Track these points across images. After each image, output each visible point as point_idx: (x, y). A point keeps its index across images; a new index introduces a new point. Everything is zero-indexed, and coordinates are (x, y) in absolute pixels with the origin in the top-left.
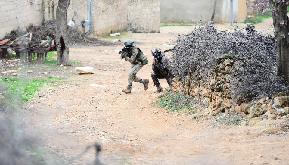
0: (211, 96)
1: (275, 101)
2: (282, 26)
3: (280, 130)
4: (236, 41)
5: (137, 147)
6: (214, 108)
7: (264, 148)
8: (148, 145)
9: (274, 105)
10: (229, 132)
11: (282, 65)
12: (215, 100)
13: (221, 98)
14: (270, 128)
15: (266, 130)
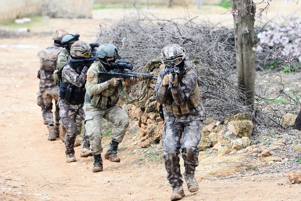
0: (141, 118)
1: (229, 128)
2: (244, 16)
3: (234, 172)
4: (179, 37)
5: (21, 197)
6: (144, 136)
7: (206, 199)
8: (39, 194)
9: (228, 133)
10: (159, 174)
11: (245, 73)
12: (145, 124)
13: (154, 121)
14: (219, 168)
15: (214, 171)
